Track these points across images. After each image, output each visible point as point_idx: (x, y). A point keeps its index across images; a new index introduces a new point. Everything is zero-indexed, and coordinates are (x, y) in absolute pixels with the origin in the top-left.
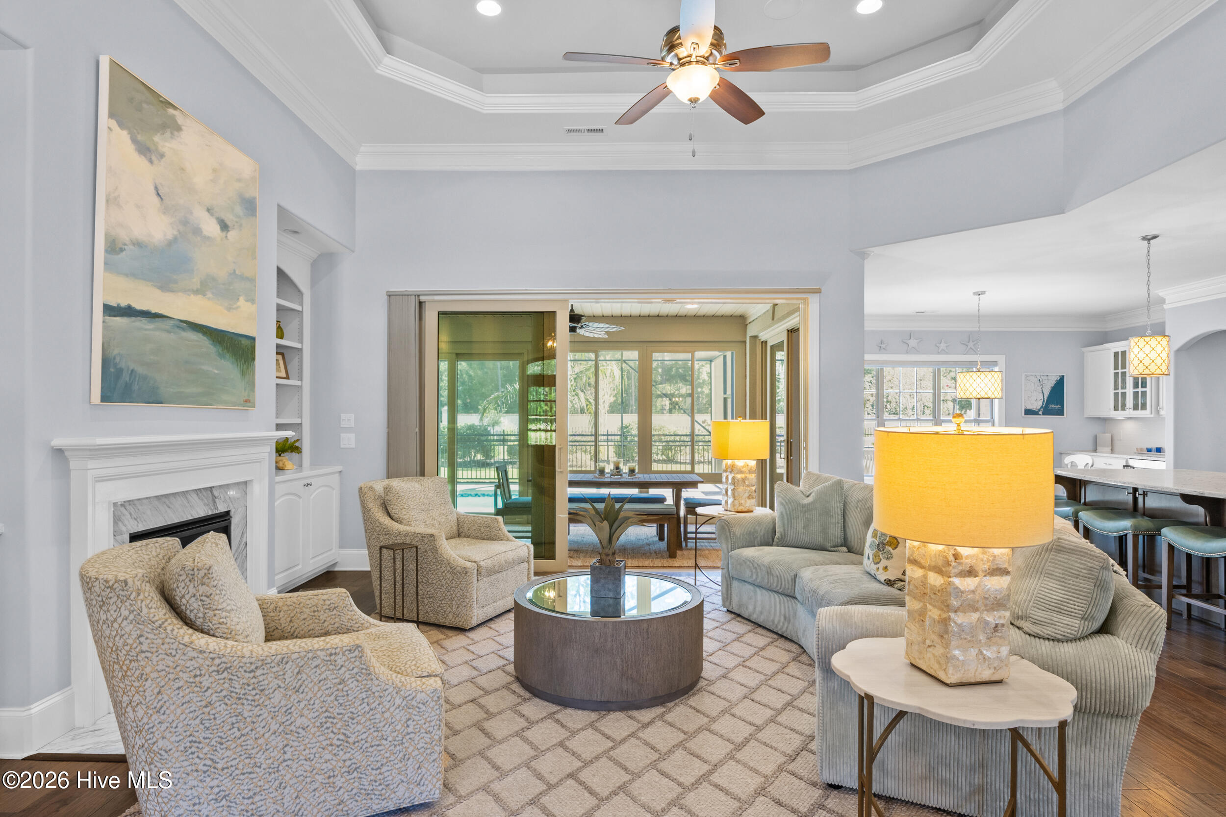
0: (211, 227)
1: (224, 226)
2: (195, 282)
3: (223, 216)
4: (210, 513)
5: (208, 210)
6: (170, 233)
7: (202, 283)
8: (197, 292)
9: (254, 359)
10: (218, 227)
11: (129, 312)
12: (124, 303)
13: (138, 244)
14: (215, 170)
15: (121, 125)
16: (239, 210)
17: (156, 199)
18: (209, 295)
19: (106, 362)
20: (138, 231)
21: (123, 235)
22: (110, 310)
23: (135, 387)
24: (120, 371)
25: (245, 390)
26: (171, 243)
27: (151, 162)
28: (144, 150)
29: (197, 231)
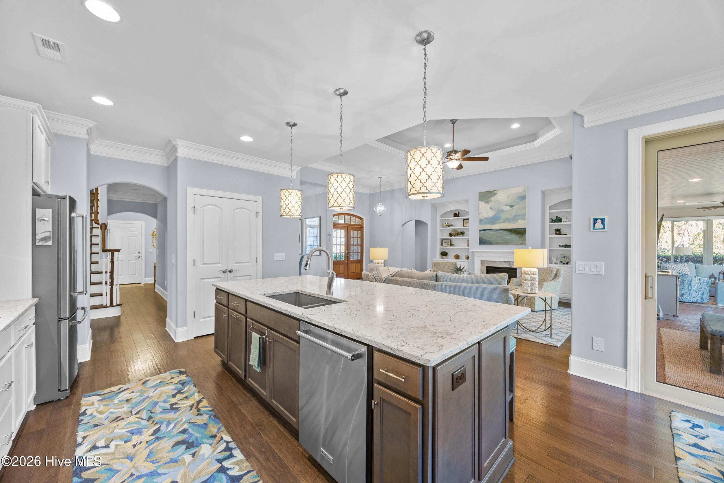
0: (508, 208)
1: (512, 206)
2: (502, 221)
3: (511, 204)
4: (509, 267)
5: (506, 205)
6: (494, 214)
7: (504, 221)
8: (503, 222)
9: (525, 233)
10: (509, 208)
11: (484, 230)
12: (483, 229)
13: (486, 218)
14: (508, 196)
15: (482, 201)
16: (518, 200)
17: (490, 209)
18: (507, 222)
19: (480, 239)
20: (486, 216)
21: (483, 218)
22: (480, 231)
23: (486, 242)
24: (482, 240)
25: (521, 241)
26: (494, 216)
27: (489, 203)
28: (487, 202)
29: (502, 211)
